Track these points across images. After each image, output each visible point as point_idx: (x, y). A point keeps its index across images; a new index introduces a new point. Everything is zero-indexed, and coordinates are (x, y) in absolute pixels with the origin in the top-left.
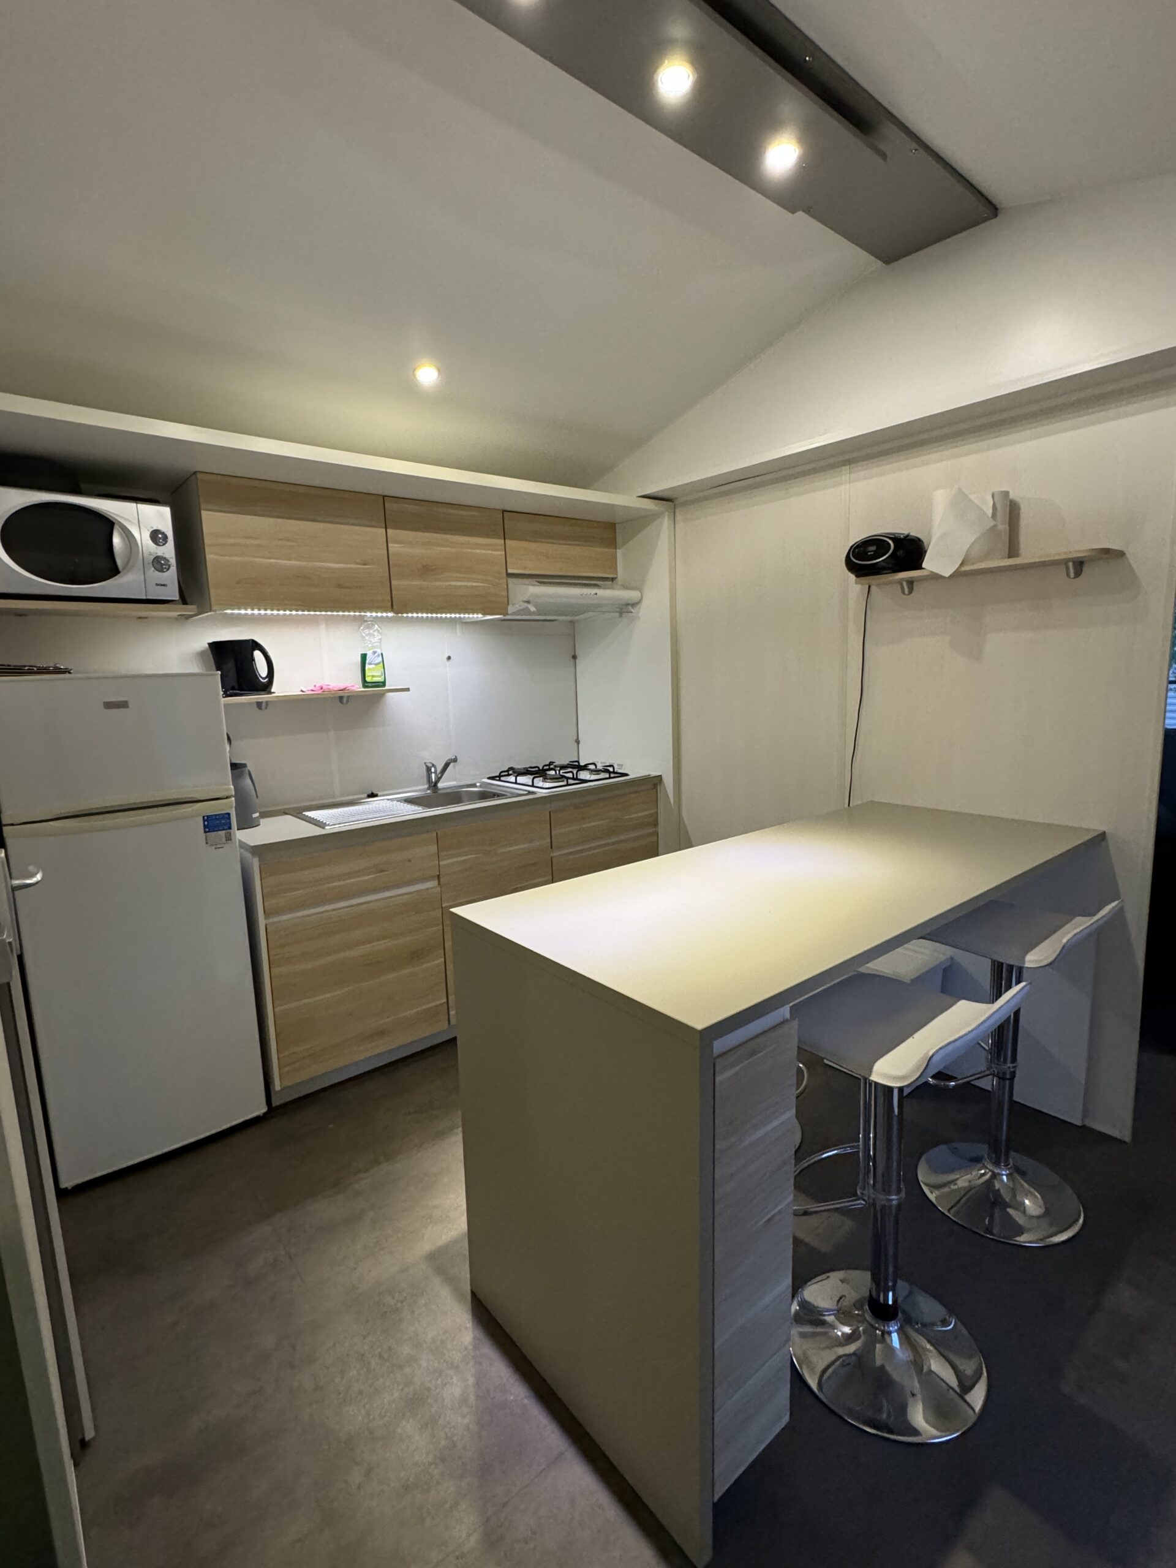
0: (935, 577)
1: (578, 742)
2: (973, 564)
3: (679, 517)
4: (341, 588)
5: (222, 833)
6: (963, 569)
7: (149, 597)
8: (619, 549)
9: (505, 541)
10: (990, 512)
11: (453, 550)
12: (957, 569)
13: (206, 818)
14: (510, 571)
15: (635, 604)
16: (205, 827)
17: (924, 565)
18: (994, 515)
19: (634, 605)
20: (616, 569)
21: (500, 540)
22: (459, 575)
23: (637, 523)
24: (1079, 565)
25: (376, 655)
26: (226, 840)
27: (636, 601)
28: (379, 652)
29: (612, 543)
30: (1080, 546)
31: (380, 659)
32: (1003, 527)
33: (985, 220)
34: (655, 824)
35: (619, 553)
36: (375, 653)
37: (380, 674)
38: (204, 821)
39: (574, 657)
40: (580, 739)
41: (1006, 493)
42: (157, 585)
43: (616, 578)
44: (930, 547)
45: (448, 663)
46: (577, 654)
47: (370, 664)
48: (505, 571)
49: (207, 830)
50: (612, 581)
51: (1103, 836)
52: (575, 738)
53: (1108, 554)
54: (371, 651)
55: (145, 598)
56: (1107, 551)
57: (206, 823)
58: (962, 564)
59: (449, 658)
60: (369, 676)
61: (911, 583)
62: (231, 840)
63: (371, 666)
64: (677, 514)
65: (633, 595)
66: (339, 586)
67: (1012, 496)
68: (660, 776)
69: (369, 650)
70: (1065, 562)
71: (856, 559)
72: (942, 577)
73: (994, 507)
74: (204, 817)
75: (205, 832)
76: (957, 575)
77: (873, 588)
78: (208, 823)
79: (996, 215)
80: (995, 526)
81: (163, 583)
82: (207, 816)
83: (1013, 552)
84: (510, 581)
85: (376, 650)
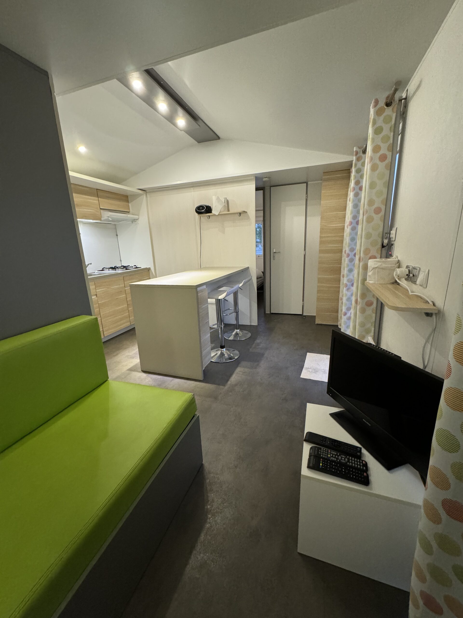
0: (215, 215)
1: (121, 261)
2: (222, 212)
3: (148, 196)
6: (220, 213)
8: (130, 203)
9: (98, 198)
10: (224, 202)
11: (84, 200)
12: (219, 214)
14: (101, 207)
17: (212, 212)
18: (225, 203)
19: (137, 220)
20: (129, 209)
22: (86, 208)
23: (135, 196)
24: (240, 214)
29: (128, 201)
30: (240, 210)
32: (226, 205)
33: (217, 140)
41: (226, 198)
44: (213, 208)
46: (118, 234)
48: (99, 207)
50: (130, 213)
51: (248, 267)
53: (245, 212)
56: (244, 211)
58: (220, 212)
61: (209, 216)
64: (147, 195)
65: (136, 217)
67: (227, 199)
68: (150, 268)
70: (237, 213)
71: (198, 210)
72: (216, 215)
73: (224, 201)
76: (219, 215)
77: (201, 217)
79: (219, 139)
80: (225, 205)
83: (228, 211)
84: (101, 210)
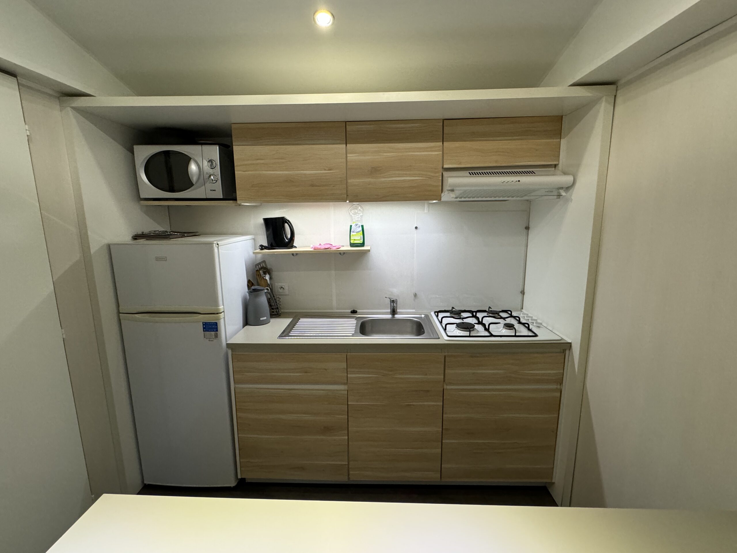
1: (523, 293)
3: (619, 99)
4: (313, 186)
5: (213, 333)
7: (207, 197)
8: (563, 138)
9: (443, 143)
11: (400, 154)
13: (204, 323)
14: (446, 166)
15: (568, 188)
16: (204, 328)
20: (559, 156)
21: (440, 143)
22: (400, 172)
25: (357, 226)
26: (215, 337)
27: (569, 185)
28: (360, 224)
29: (558, 133)
31: (361, 229)
34: (561, 383)
35: (563, 141)
36: (356, 225)
37: (359, 238)
38: (203, 325)
39: (527, 228)
40: (525, 291)
42: (211, 190)
43: (557, 165)
45: (417, 230)
46: (530, 226)
47: (353, 232)
48: (442, 167)
49: (205, 330)
50: (555, 167)
52: (521, 289)
54: (354, 224)
55: (205, 198)
57: (204, 326)
59: (416, 228)
60: (352, 240)
62: (217, 337)
63: (353, 234)
64: (618, 97)
65: (567, 179)
66: (312, 186)
68: (570, 343)
69: (353, 223)
74: (203, 323)
75: (204, 331)
78: (205, 326)
81: (214, 189)
82: (205, 323)
84: (446, 174)
85: (358, 223)
